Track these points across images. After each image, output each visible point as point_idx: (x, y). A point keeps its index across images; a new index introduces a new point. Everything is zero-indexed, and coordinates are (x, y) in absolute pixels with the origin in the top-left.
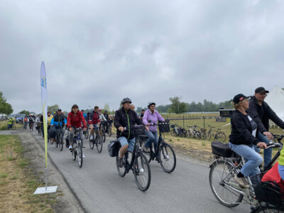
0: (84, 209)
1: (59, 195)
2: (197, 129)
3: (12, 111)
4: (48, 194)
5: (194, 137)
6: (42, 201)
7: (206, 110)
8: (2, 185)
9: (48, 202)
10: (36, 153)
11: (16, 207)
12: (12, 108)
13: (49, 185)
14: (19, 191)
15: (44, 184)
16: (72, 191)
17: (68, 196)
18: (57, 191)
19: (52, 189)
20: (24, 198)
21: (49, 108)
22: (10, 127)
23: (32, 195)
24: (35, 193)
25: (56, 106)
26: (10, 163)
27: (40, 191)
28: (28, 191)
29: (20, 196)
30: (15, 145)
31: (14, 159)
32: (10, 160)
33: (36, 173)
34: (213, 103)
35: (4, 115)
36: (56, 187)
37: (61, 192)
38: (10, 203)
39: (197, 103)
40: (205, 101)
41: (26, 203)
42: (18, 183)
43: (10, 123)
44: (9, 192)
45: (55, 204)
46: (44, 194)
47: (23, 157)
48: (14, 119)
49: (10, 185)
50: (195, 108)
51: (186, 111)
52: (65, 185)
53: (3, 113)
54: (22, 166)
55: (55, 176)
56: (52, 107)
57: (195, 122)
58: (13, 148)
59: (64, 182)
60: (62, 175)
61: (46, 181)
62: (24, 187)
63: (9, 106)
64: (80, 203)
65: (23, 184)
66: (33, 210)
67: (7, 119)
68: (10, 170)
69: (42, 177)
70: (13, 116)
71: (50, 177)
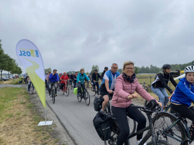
0: (70, 136)
1: (54, 127)
2: (146, 85)
3: (21, 72)
4: (47, 126)
6: (44, 130)
7: (152, 72)
8: (18, 119)
9: (47, 131)
10: (38, 99)
11: (27, 134)
12: (22, 70)
13: (47, 120)
14: (28, 123)
15: (44, 120)
16: (62, 124)
17: (60, 127)
18: (53, 124)
19: (49, 123)
20: (32, 128)
21: (46, 70)
22: (21, 82)
23: (37, 126)
24: (39, 125)
25: (50, 69)
26: (22, 106)
27: (42, 123)
28: (34, 124)
29: (29, 126)
30: (24, 94)
31: (24, 103)
32: (22, 103)
33: (39, 112)
34: (157, 67)
35: (17, 75)
36: (52, 121)
37: (55, 125)
38: (23, 130)
39: (145, 67)
40: (151, 66)
41: (33, 131)
42: (28, 118)
43: (21, 80)
44: (22, 124)
45: (51, 132)
46: (44, 126)
47: (30, 102)
48: (23, 77)
49: (23, 119)
50: (144, 70)
51: (137, 73)
52: (58, 121)
53: (16, 73)
54: (30, 107)
55: (51, 115)
56: (47, 70)
57: (144, 80)
58: (23, 96)
59: (57, 119)
60: (55, 114)
61: (45, 118)
62: (32, 121)
63: (20, 69)
64: (67, 132)
65: (31, 119)
66: (37, 135)
68: (22, 110)
69: (43, 115)
70: (22, 75)
71: (48, 115)
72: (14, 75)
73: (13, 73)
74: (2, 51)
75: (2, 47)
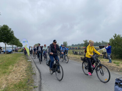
3: (22, 46)
5: (79, 55)
22: (22, 51)
53: (19, 46)
63: (22, 44)
67: (21, 48)
72: (19, 47)
73: (18, 46)
74: (14, 37)
75: (14, 35)
